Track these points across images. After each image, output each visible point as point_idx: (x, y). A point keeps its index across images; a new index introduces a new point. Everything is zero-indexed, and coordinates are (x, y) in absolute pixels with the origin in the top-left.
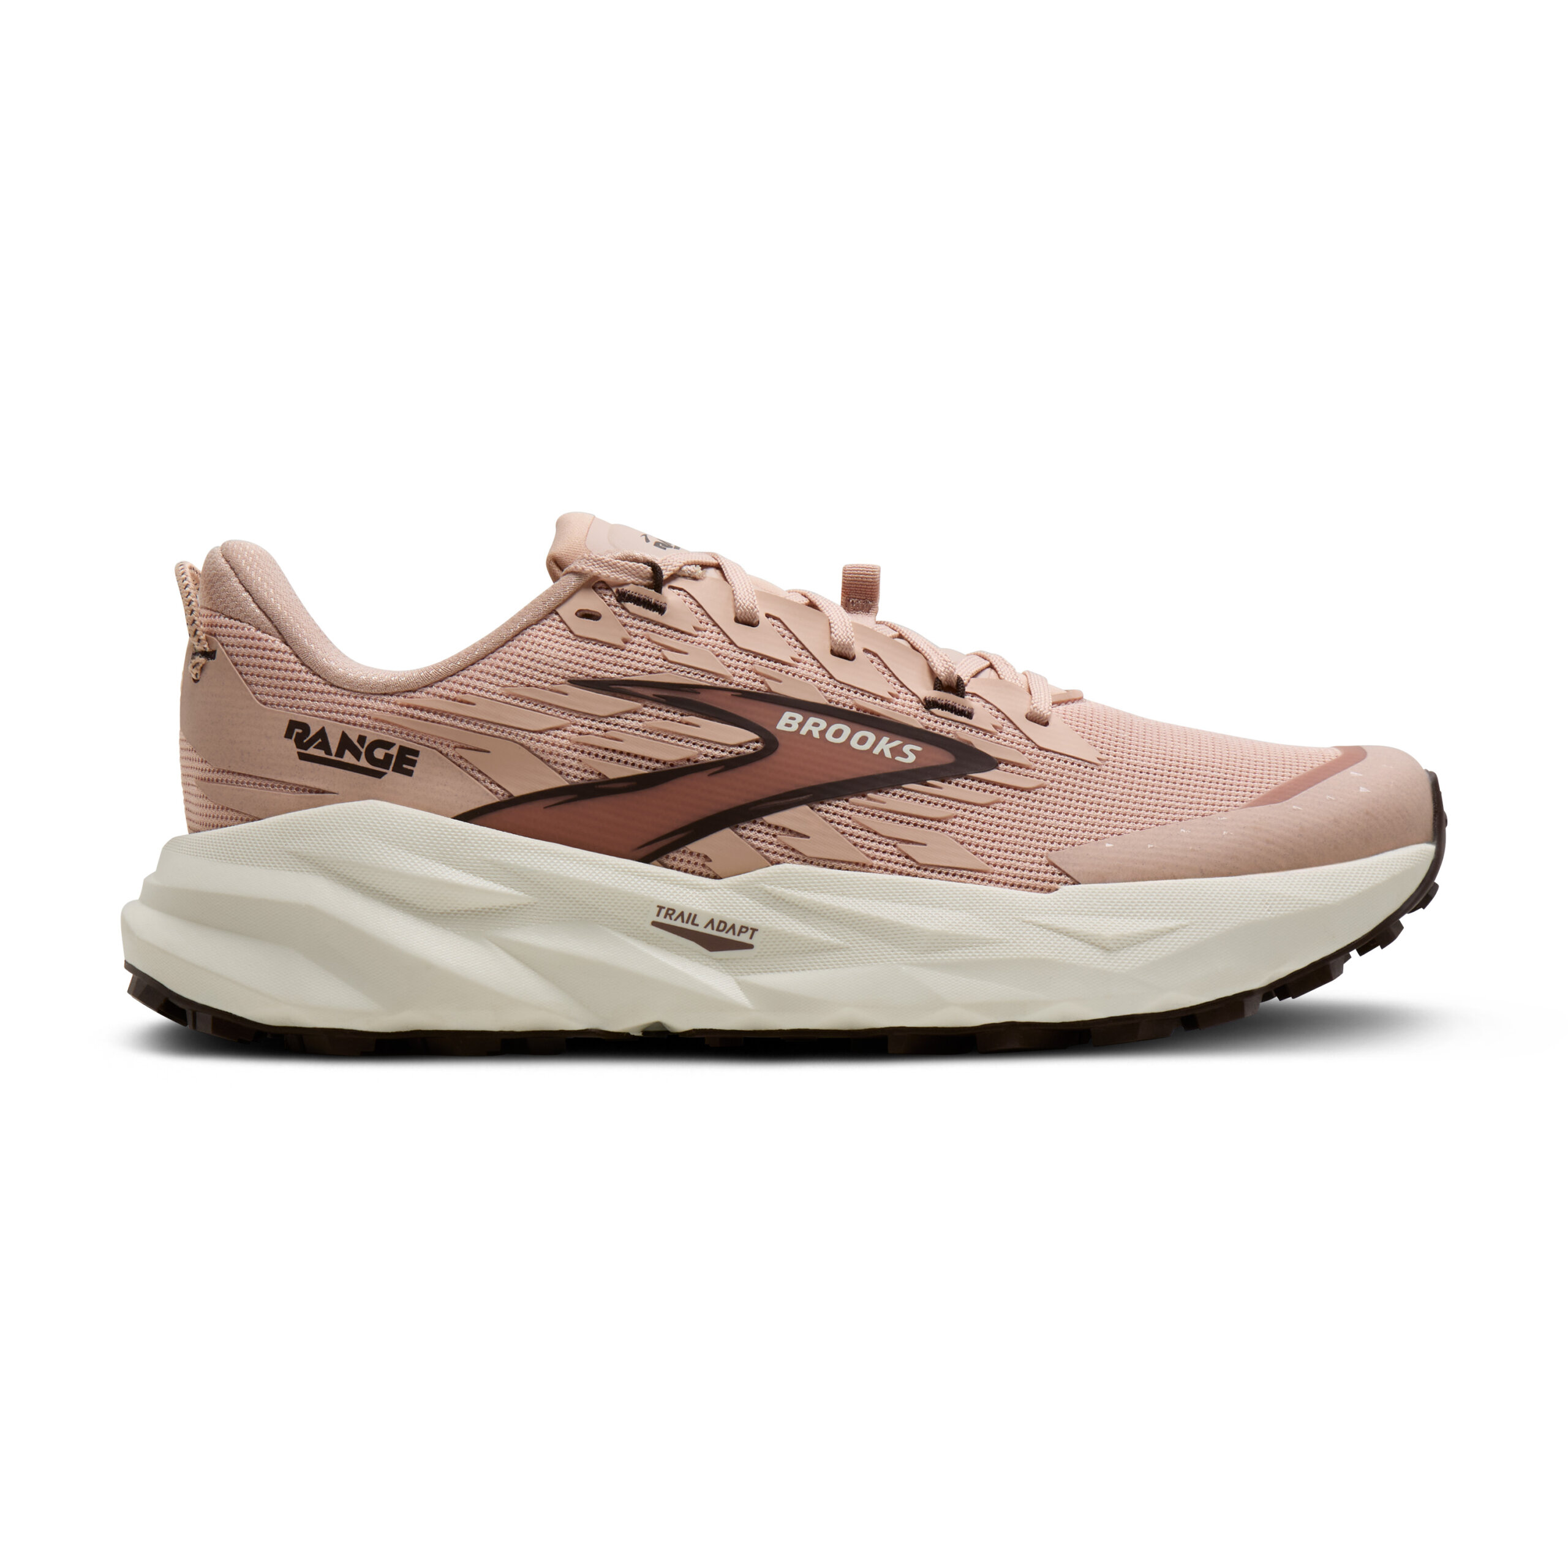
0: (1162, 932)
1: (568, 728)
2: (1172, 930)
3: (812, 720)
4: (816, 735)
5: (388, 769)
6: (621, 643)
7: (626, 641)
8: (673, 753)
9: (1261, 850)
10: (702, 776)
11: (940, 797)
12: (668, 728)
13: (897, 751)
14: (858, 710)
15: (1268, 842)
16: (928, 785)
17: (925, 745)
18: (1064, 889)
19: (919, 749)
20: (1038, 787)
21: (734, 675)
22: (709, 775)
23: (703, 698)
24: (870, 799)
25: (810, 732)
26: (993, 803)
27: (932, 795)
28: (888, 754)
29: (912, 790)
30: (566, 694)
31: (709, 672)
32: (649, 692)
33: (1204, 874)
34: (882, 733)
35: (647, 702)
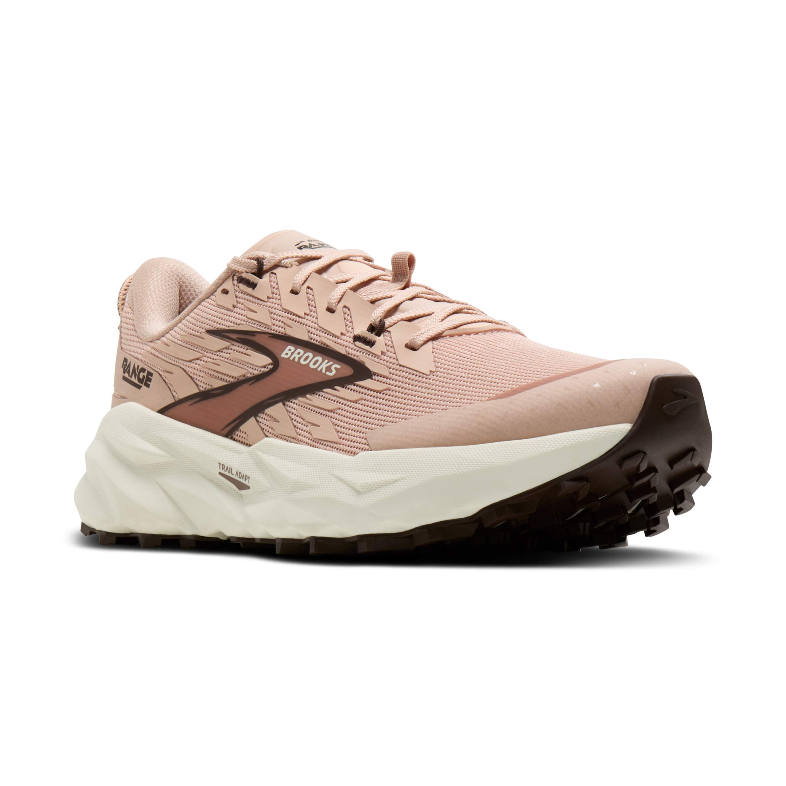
0: (390, 482)
1: (202, 359)
2: (396, 481)
3: (299, 350)
4: (296, 360)
5: (142, 384)
6: (231, 308)
7: (234, 306)
8: (237, 373)
9: (474, 429)
10: (246, 386)
11: (337, 396)
12: (240, 358)
13: (329, 369)
14: (322, 343)
15: (480, 424)
16: (335, 389)
17: (342, 364)
18: (362, 454)
19: (339, 367)
20: (386, 390)
21: (274, 325)
22: (250, 385)
23: (257, 339)
24: (308, 399)
25: (295, 358)
26: (359, 400)
27: (334, 396)
28: (324, 371)
29: (327, 393)
30: (204, 339)
31: (263, 323)
32: (234, 336)
33: (436, 445)
34: (326, 357)
35: (233, 342)
